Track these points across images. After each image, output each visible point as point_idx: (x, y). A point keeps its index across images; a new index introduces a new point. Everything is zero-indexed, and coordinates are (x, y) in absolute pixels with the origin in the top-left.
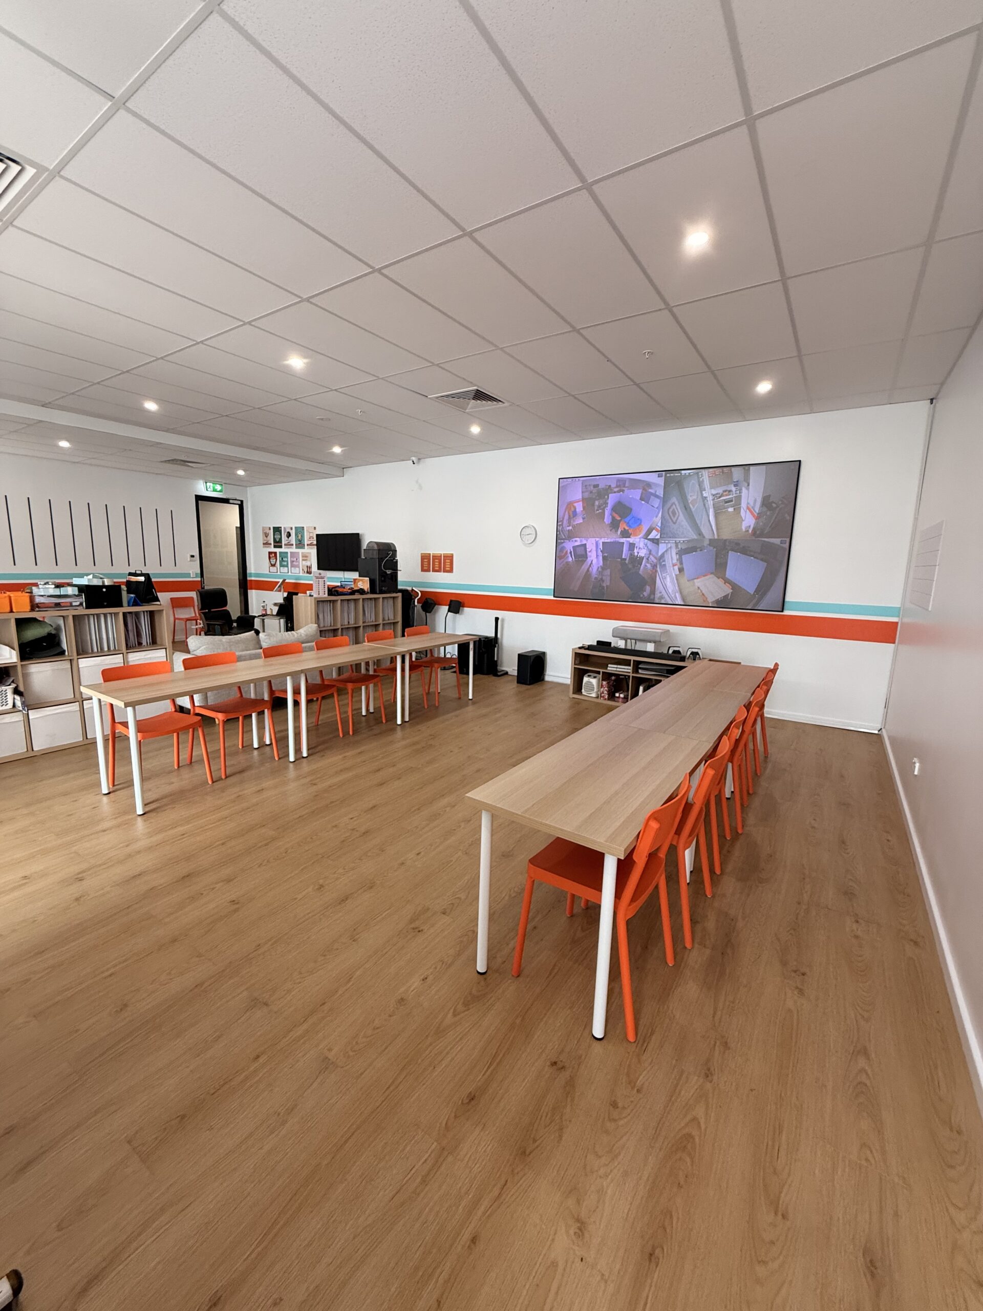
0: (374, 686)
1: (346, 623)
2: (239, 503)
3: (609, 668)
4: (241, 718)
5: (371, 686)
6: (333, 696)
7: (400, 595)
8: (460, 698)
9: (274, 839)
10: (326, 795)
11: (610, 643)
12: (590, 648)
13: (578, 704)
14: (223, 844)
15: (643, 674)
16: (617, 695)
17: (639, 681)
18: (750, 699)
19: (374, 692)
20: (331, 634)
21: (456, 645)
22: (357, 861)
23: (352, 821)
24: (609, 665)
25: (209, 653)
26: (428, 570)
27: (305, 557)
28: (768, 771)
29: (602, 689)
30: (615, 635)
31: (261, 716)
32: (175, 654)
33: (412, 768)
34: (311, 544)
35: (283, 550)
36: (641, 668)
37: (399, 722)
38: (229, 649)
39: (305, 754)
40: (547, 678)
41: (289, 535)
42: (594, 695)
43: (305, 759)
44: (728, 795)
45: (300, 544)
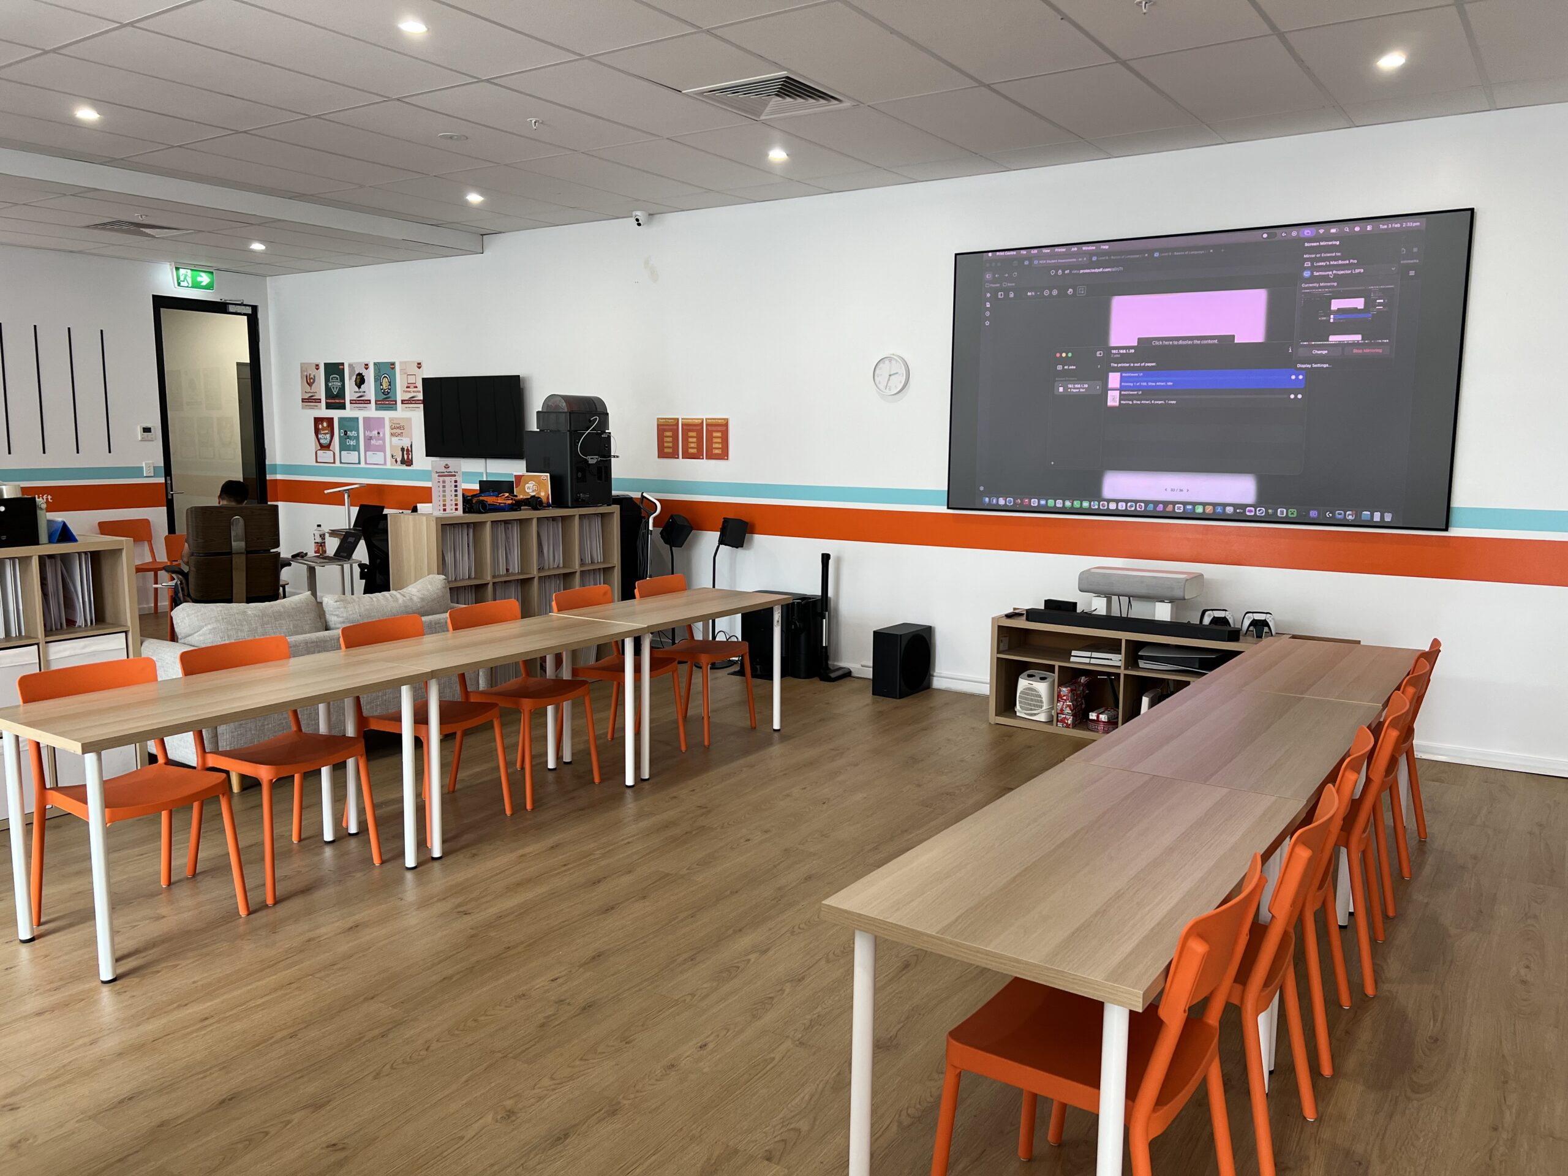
0: (574, 706)
1: (502, 571)
2: (249, 311)
3: (1072, 659)
4: (297, 777)
5: (567, 706)
6: (493, 727)
7: (616, 509)
8: (753, 728)
9: (397, 1024)
10: (493, 934)
11: (1075, 604)
12: (1032, 615)
13: (1010, 736)
14: (292, 1036)
15: (1148, 669)
16: (1093, 716)
17: (1141, 686)
18: (1380, 715)
19: (574, 717)
20: (471, 596)
21: (739, 616)
22: (577, 1063)
23: (554, 984)
24: (1074, 653)
25: (218, 641)
26: (674, 455)
27: (398, 429)
28: (1427, 870)
29: (1060, 705)
30: (1085, 587)
31: (339, 772)
32: (145, 644)
33: (667, 875)
34: (410, 401)
35: (349, 412)
36: (1142, 658)
37: (630, 780)
38: (260, 630)
39: (437, 853)
40: (938, 683)
41: (360, 380)
42: (1042, 717)
43: (436, 864)
44: (1342, 920)
45: (386, 400)
